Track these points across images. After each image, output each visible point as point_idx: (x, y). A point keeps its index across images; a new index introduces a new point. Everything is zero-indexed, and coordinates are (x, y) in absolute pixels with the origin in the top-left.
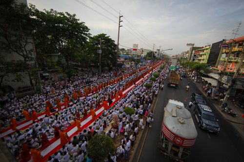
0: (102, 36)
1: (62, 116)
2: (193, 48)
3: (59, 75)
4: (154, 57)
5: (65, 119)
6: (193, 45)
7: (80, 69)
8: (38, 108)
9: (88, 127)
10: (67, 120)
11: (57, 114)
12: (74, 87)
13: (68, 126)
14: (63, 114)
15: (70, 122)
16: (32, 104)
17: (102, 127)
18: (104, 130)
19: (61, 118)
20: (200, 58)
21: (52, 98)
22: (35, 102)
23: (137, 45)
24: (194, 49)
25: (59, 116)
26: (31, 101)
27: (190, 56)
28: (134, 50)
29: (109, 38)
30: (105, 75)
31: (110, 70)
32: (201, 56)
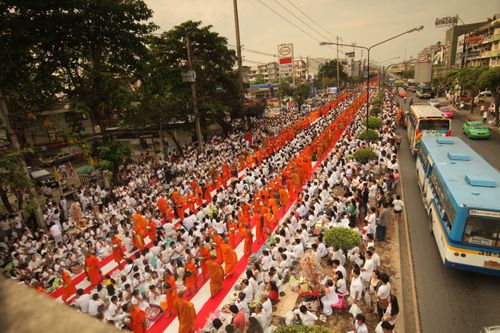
0: (189, 29)
1: (127, 286)
2: (456, 28)
3: (82, 169)
4: (343, 76)
5: (140, 296)
6: (455, 20)
7: (136, 142)
8: (45, 274)
9: (220, 307)
10: (145, 298)
11: (109, 282)
12: (132, 196)
13: (154, 314)
14: (128, 281)
15: (157, 303)
16: (23, 266)
17: (268, 304)
18: (274, 309)
19: (125, 294)
20: (485, 55)
21: (78, 236)
22: (31, 257)
23: (289, 47)
24: (459, 30)
25: (117, 289)
26: (17, 255)
27: (449, 55)
28: (283, 61)
29: (211, 30)
30: (217, 148)
31: (226, 131)
32: (488, 47)
